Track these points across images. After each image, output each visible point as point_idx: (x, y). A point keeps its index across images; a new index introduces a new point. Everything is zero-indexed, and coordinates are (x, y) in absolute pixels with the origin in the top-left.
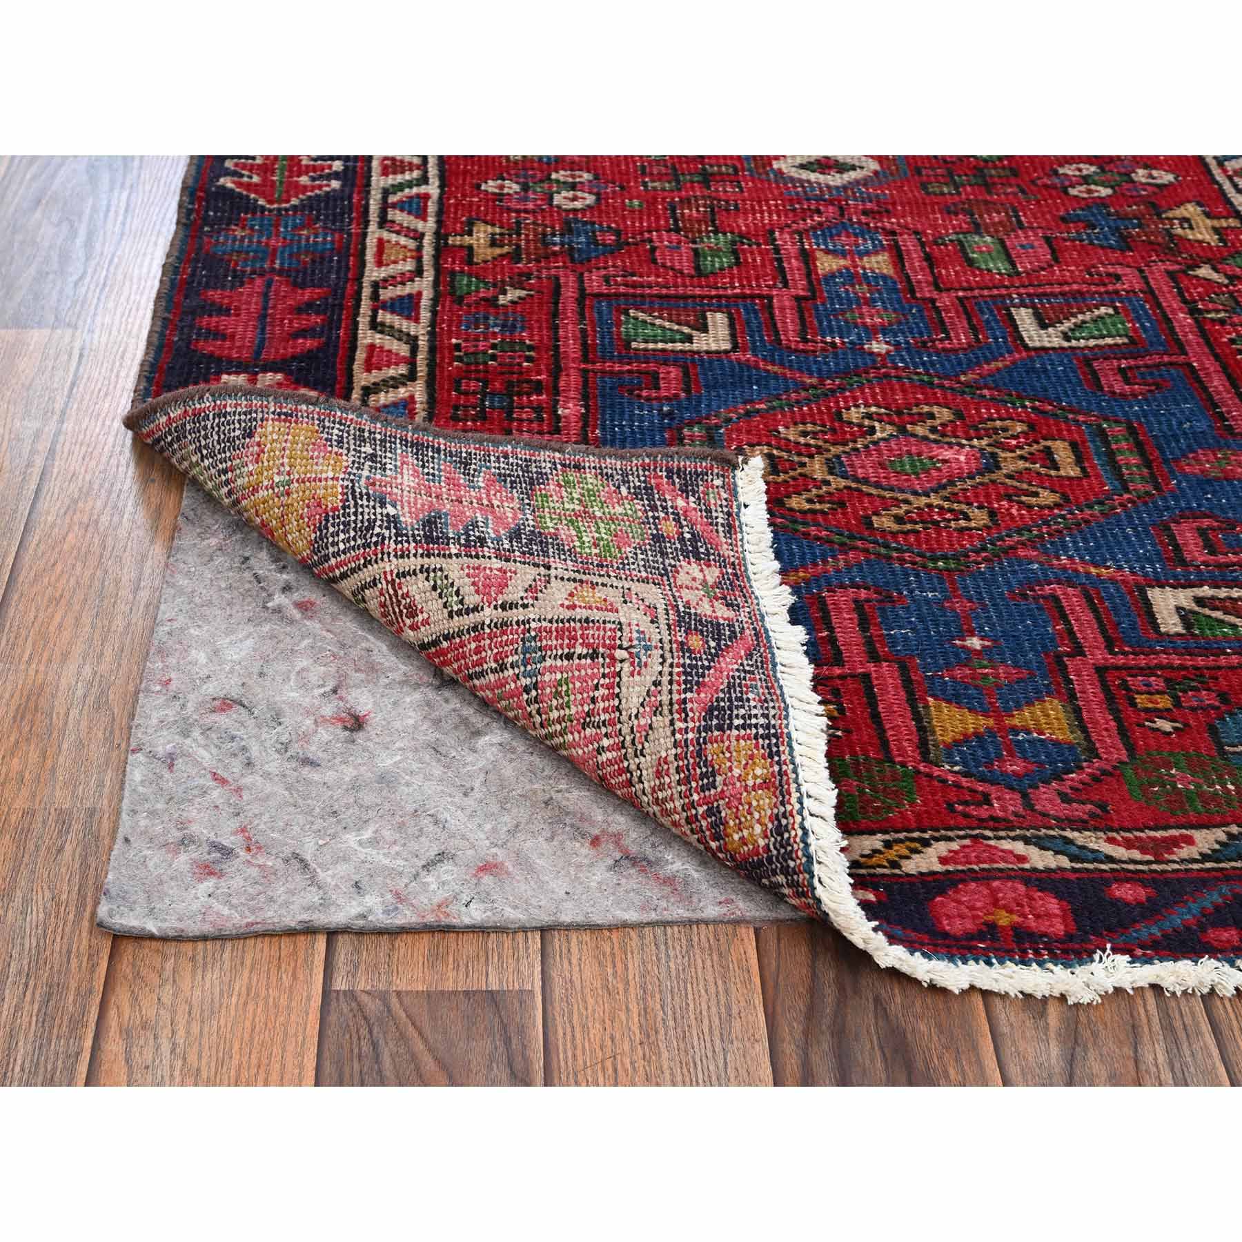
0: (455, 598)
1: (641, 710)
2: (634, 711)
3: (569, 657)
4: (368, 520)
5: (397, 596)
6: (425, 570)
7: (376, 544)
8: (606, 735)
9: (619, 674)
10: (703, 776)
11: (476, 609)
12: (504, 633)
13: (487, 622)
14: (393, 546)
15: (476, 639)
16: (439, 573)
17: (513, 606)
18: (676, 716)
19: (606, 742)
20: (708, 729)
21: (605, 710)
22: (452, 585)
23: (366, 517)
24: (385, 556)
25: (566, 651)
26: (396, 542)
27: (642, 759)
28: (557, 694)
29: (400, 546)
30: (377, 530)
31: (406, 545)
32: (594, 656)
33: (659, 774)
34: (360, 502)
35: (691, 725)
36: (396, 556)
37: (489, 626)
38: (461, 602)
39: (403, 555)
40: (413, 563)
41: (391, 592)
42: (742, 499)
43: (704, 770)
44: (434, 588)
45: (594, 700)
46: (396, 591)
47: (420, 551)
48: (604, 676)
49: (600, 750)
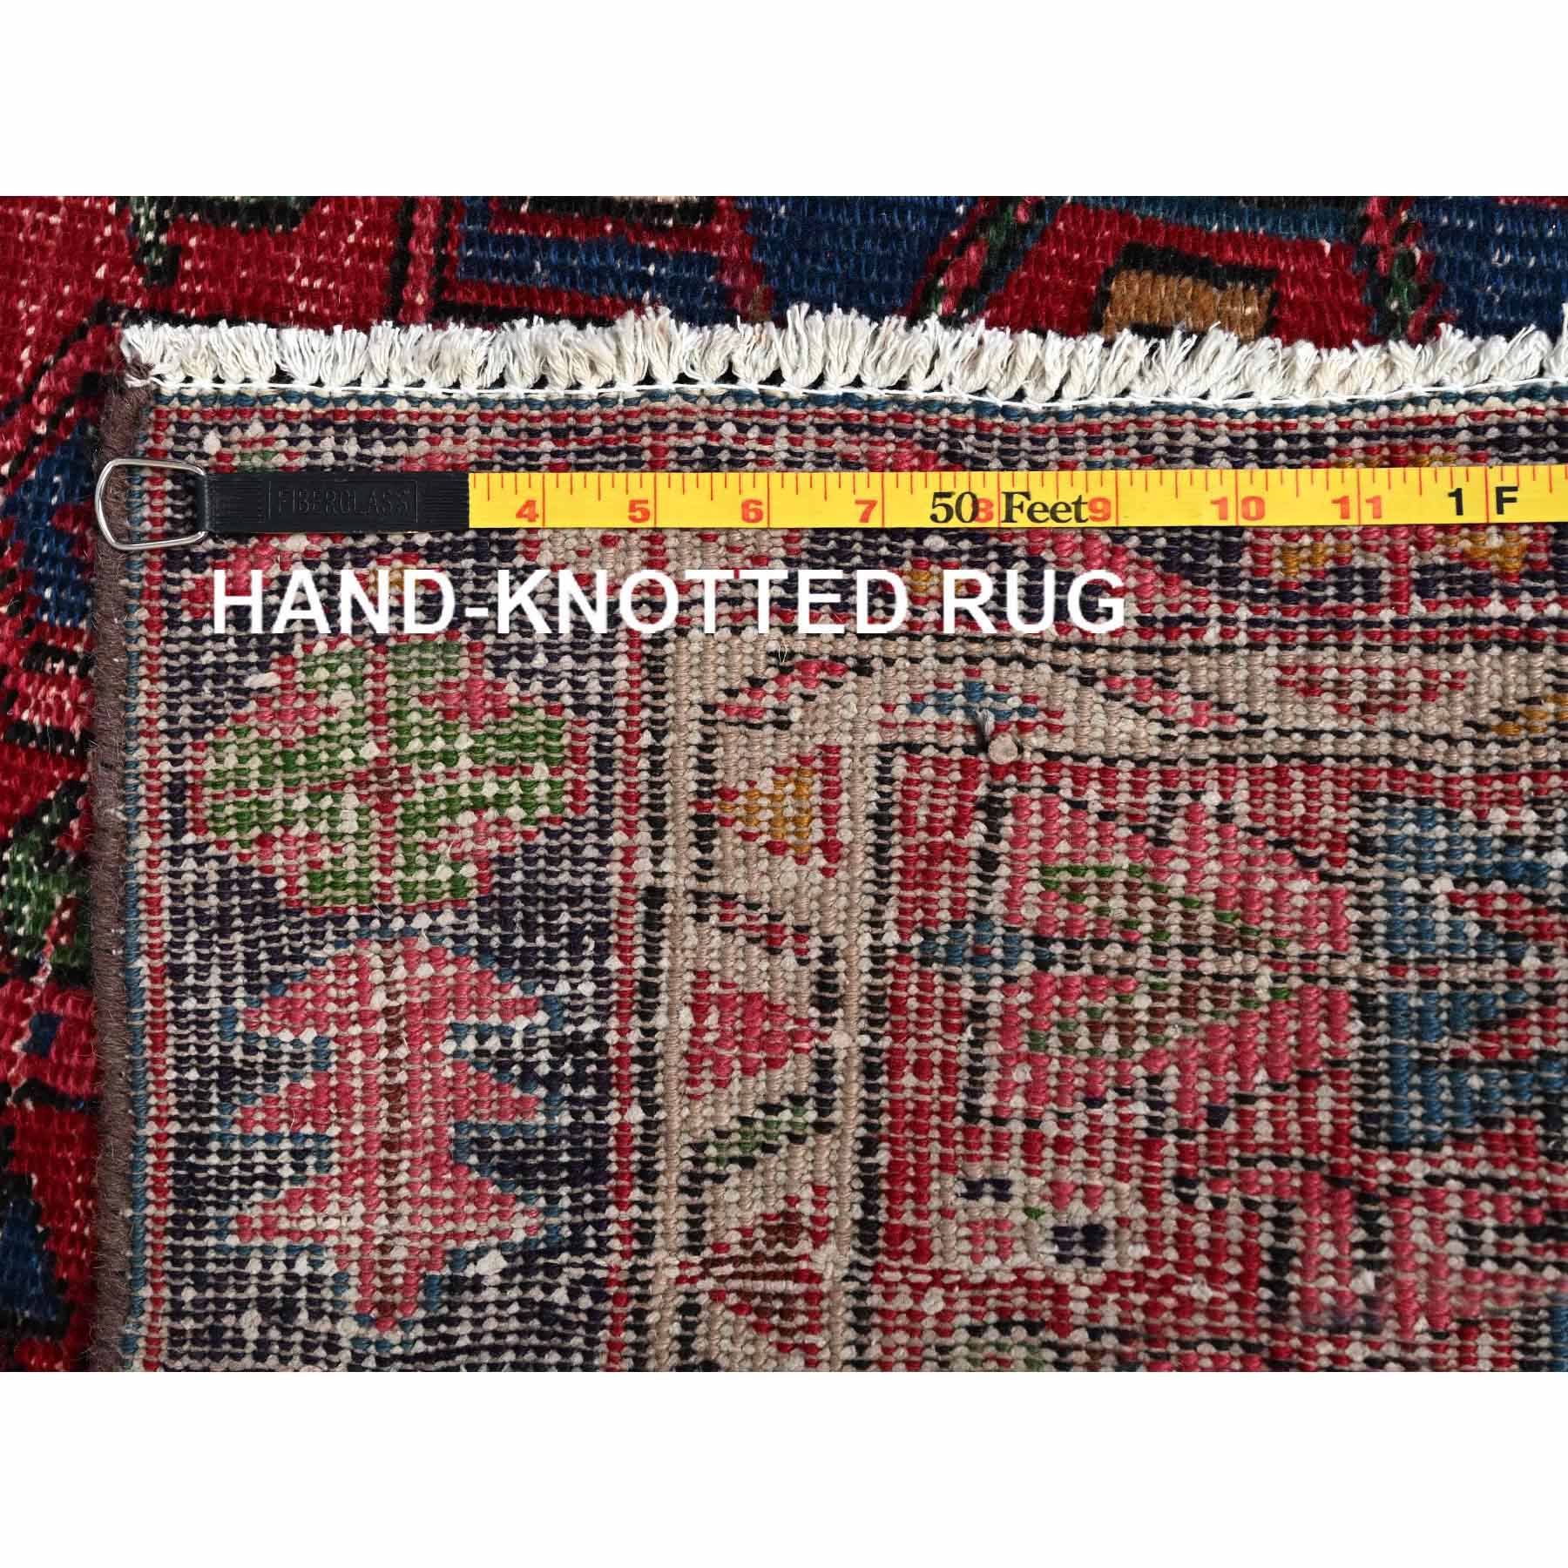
0: (786, 1115)
1: (1157, 714)
2: (1157, 728)
3: (988, 861)
4: (520, 1317)
5: (743, 1260)
6: (695, 1182)
7: (598, 1297)
8: (1195, 795)
9: (1052, 757)
10: (1343, 594)
11: (824, 1068)
12: (898, 1006)
13: (865, 1040)
14: (614, 1259)
15: (895, 1070)
16: (711, 1151)
17: (824, 981)
18: (1186, 640)
19: (1212, 799)
20: (1227, 577)
21: (1138, 789)
22: (745, 1121)
23: (514, 1324)
24: (640, 1276)
25: (973, 867)
26: (601, 1251)
27: (1270, 723)
28: (1075, 892)
29: (616, 1244)
30: (560, 1296)
31: (613, 1229)
32: (992, 809)
33: (1310, 689)
34: (463, 1342)
35: (1215, 611)
36: (643, 1253)
37: (875, 1037)
38: (797, 1101)
39: (644, 1235)
40: (671, 1214)
41: (729, 1269)
42: (261, 384)
43: (1331, 591)
44: (747, 1163)
45: (1107, 815)
46: (732, 1260)
47: (636, 1194)
48: (1052, 788)
49: (1224, 816)
